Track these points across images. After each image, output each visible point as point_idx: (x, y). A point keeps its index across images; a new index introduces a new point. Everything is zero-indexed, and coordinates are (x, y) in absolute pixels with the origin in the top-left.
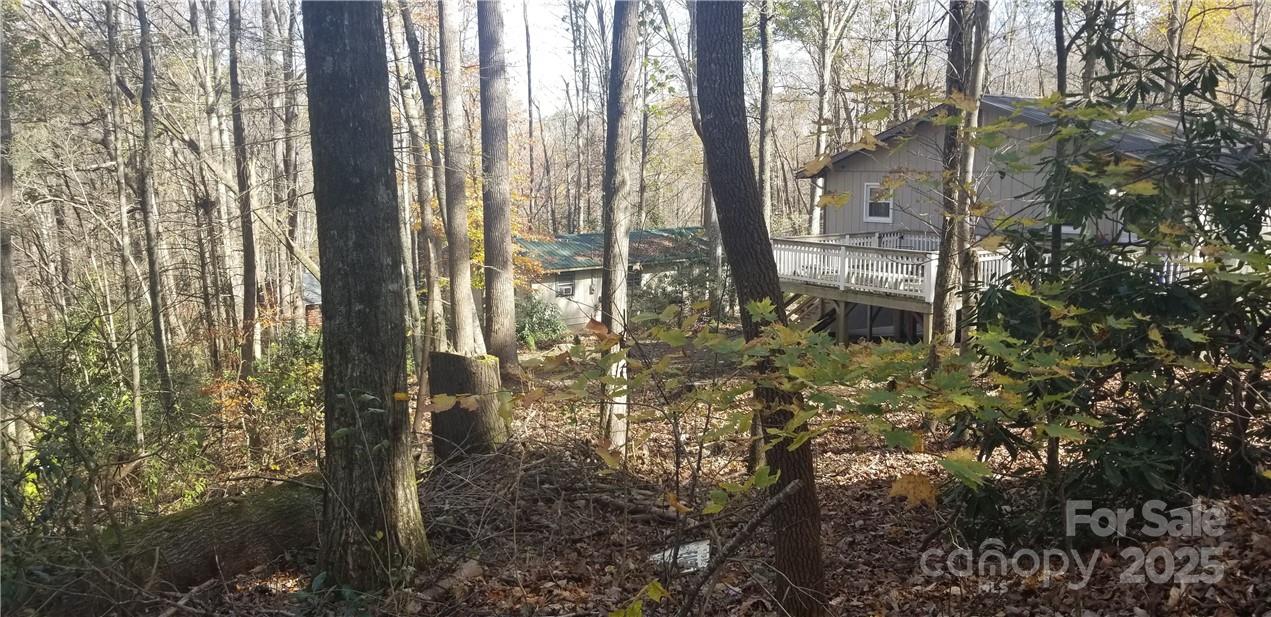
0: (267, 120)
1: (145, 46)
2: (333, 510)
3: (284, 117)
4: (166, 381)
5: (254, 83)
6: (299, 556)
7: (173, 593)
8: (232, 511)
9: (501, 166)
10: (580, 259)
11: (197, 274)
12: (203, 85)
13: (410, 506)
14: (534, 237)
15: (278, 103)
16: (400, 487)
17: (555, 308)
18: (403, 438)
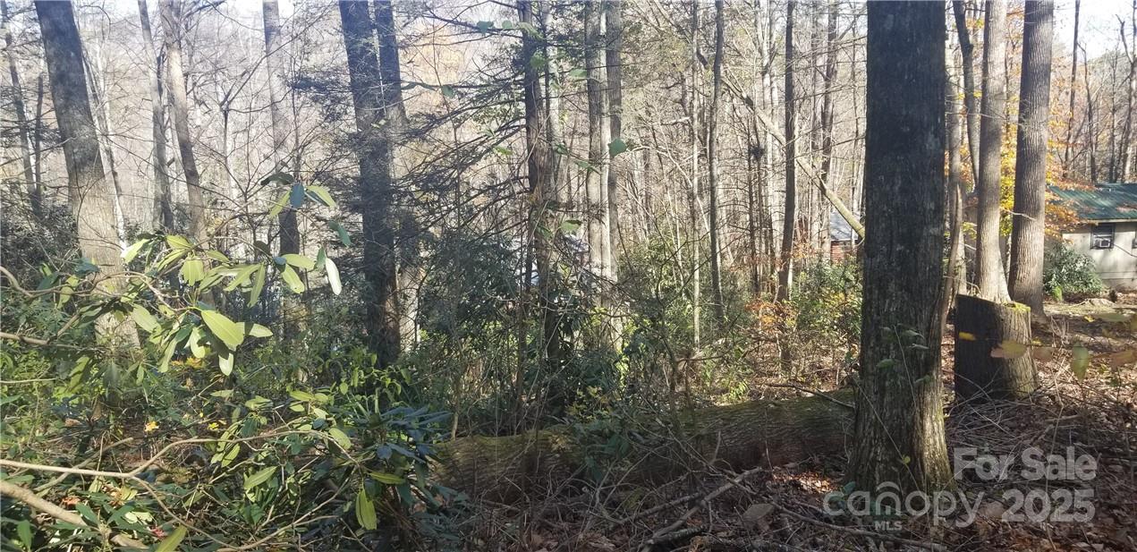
0: (809, 77)
1: (719, 20)
2: (864, 429)
3: (825, 73)
4: (718, 297)
5: (802, 45)
6: (826, 462)
7: (730, 472)
8: (771, 412)
9: (1040, 113)
10: (1122, 210)
11: (746, 210)
12: (761, 51)
13: (937, 439)
14: (1071, 186)
15: (821, 61)
16: (928, 419)
17: (1088, 260)
18: (934, 374)
